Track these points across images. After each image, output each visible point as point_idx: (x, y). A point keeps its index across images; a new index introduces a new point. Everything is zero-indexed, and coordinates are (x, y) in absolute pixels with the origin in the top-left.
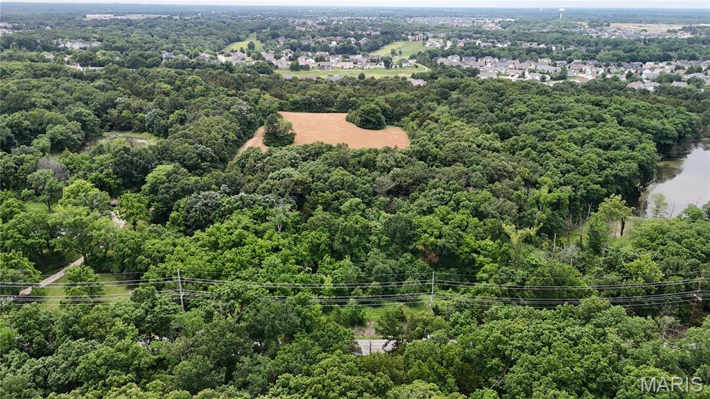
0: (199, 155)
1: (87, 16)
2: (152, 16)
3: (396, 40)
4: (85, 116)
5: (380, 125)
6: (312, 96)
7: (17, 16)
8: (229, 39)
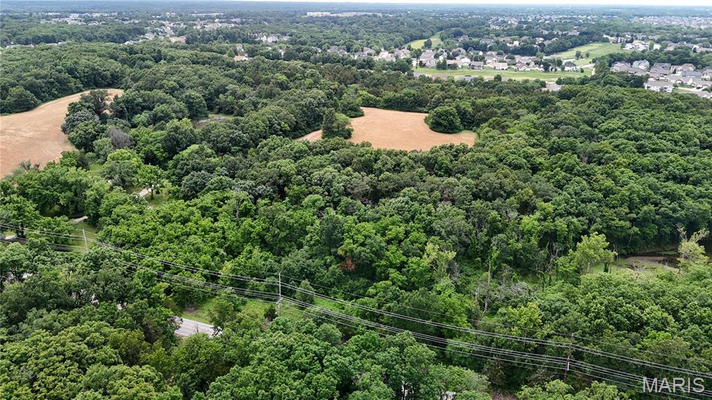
0: (232, 140)
1: (308, 13)
2: (359, 14)
3: (594, 41)
4: (193, 98)
5: (452, 129)
6: (406, 95)
7: (250, 13)
8: (411, 36)
